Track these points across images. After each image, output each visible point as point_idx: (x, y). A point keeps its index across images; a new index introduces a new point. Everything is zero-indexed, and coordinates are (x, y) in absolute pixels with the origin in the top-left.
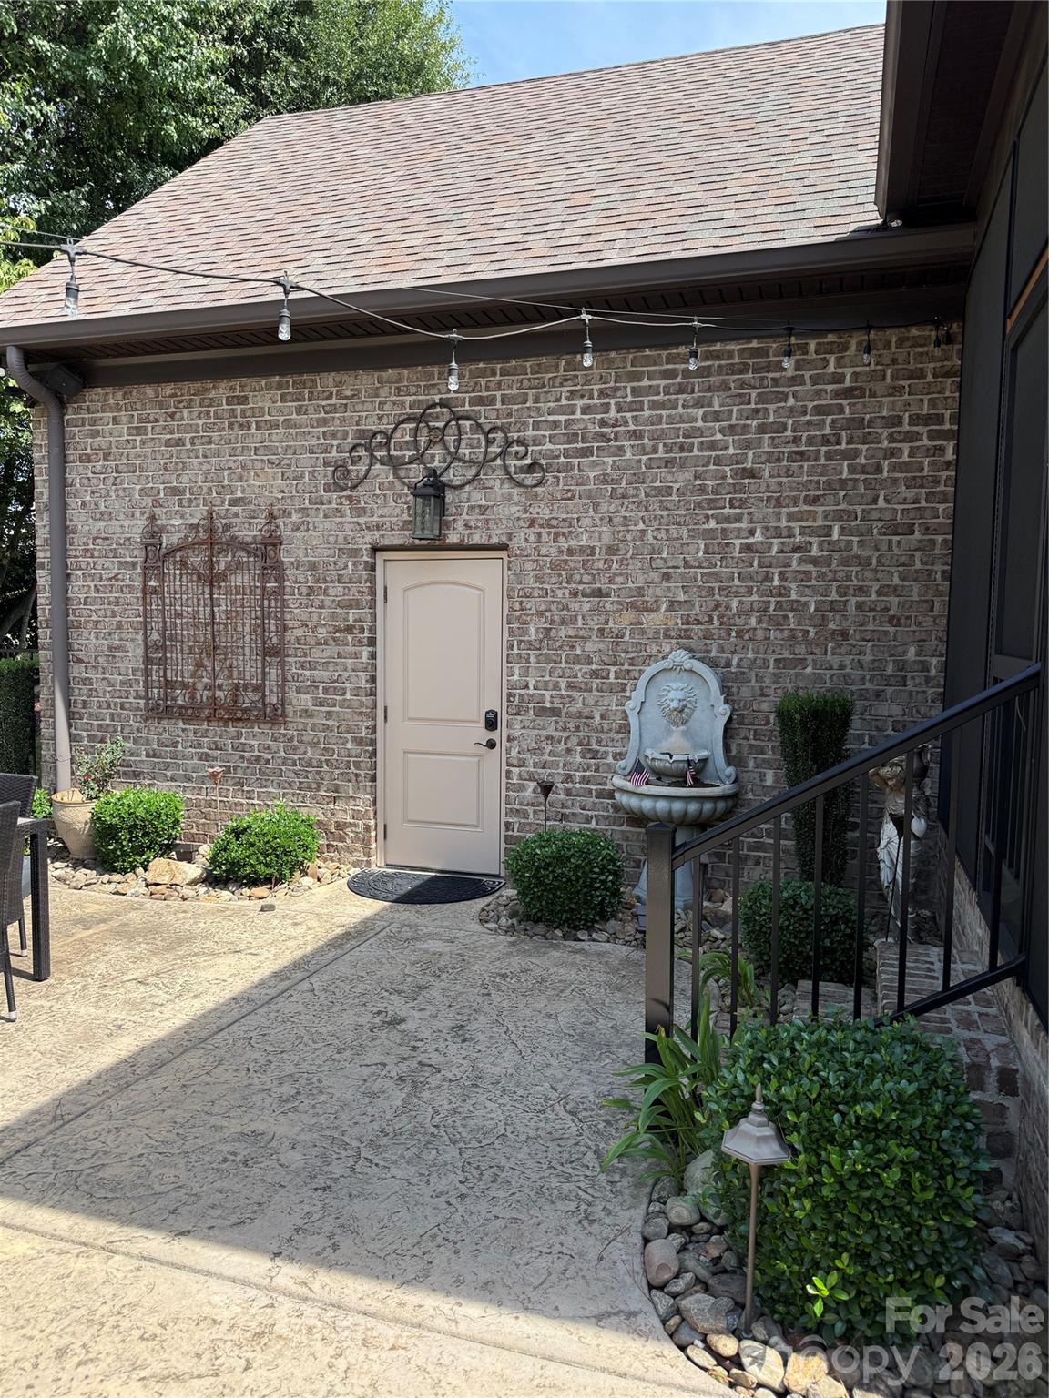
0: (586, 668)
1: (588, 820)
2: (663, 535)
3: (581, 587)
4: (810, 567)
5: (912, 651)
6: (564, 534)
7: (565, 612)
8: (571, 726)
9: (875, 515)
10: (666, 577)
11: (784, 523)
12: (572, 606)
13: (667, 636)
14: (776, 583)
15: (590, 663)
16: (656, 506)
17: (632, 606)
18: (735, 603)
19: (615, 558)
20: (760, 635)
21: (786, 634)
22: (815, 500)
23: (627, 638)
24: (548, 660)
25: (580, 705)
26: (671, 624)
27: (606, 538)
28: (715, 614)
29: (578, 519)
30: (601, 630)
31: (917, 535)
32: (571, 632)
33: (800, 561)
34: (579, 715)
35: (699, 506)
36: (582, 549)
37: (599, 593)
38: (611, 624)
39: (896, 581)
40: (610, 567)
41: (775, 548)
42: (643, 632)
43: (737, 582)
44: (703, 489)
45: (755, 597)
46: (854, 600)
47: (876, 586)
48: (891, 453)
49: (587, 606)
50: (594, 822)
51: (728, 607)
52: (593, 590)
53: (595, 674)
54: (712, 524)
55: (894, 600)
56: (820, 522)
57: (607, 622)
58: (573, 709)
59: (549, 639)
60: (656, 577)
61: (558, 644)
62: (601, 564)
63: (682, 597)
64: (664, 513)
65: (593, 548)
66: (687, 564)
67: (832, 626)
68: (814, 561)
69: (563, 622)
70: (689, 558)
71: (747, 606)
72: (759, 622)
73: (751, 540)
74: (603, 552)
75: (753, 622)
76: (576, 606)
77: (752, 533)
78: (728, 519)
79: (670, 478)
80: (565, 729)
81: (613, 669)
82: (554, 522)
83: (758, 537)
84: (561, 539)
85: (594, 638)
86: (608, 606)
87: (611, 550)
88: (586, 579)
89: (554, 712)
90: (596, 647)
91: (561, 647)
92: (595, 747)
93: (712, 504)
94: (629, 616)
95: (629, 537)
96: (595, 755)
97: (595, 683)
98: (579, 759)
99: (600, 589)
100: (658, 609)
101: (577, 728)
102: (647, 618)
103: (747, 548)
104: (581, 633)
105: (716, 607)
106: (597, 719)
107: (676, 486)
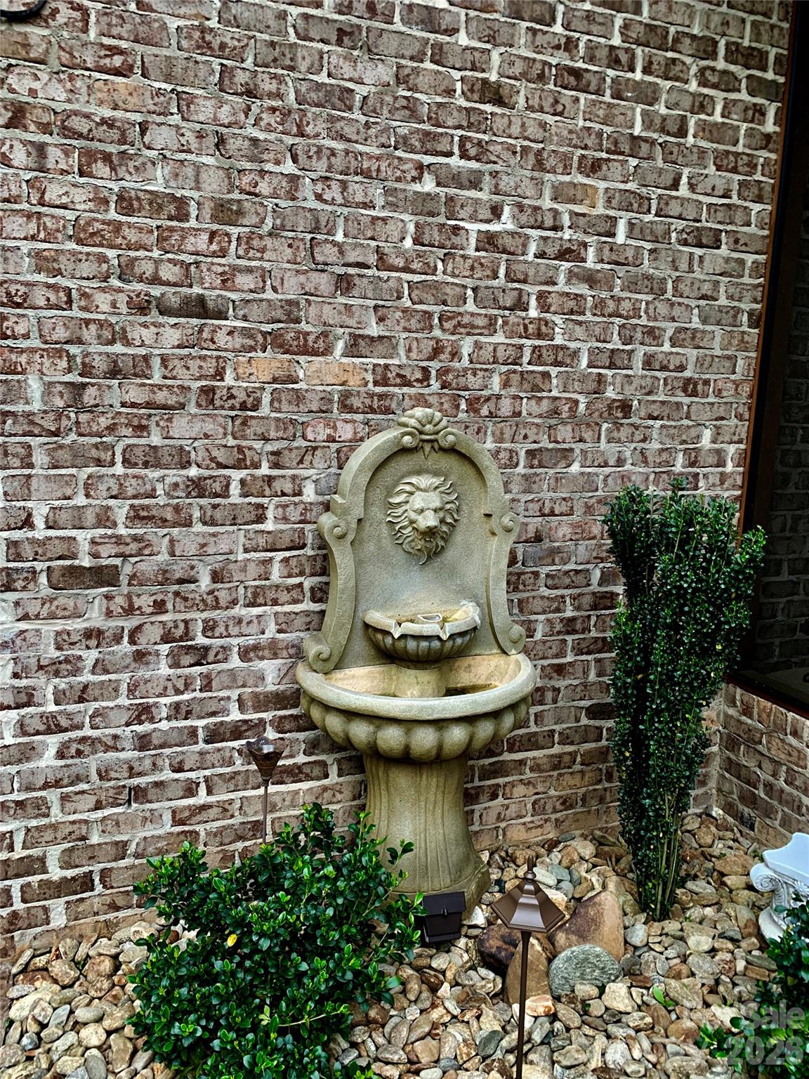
0: (173, 475)
1: (191, 790)
2: (334, 192)
3: (156, 291)
4: (583, 289)
5: (707, 435)
6: (107, 158)
7: (118, 348)
8: (145, 602)
9: (675, 208)
10: (344, 284)
11: (547, 203)
12: (136, 333)
13: (346, 407)
14: (533, 313)
15: (186, 464)
16: (321, 127)
17: (276, 341)
18: (467, 347)
19: (234, 231)
20: (506, 407)
21: (545, 405)
22: (594, 168)
23: (265, 410)
24: (79, 458)
25: (163, 557)
26: (354, 382)
27: (213, 184)
28: (434, 365)
29: (144, 127)
30: (208, 392)
31: (724, 251)
32: (135, 393)
33: (571, 275)
34: (164, 577)
35: (404, 142)
36: (156, 203)
37: (200, 308)
38: (229, 379)
39: (696, 323)
40: (223, 253)
41: (533, 248)
42: (299, 397)
43: (470, 306)
44: (411, 109)
45: (499, 338)
46: (641, 351)
47: (670, 328)
48: (702, 105)
49: (172, 337)
50: (203, 790)
51: (455, 354)
52: (187, 300)
53: (198, 487)
54: (428, 185)
55: (692, 354)
56: (600, 210)
57: (219, 374)
58: (148, 566)
59: (82, 409)
60: (323, 282)
61: (104, 422)
62: (202, 242)
63: (374, 330)
64: (338, 146)
65: (181, 203)
66: (383, 263)
67: (610, 393)
68: (591, 279)
69: (114, 372)
70: (387, 248)
71: (487, 354)
72: (506, 384)
73: (494, 227)
74: (207, 212)
75: (496, 382)
76: (148, 335)
77: (496, 212)
78: (456, 179)
79: (347, 71)
80: (130, 610)
81: (237, 475)
82: (81, 125)
83: (506, 223)
84: (101, 169)
85: (192, 409)
86: (222, 339)
87: (225, 212)
88: (168, 272)
89: (104, 576)
90: (197, 428)
91: (111, 429)
92: (201, 640)
93: (429, 143)
94: (267, 363)
95: (264, 188)
96: (202, 656)
97: (196, 508)
98: (164, 670)
99: (201, 300)
100: (327, 351)
101: (160, 607)
102: (307, 369)
103: (489, 241)
104: (161, 397)
105: (436, 352)
106: (205, 582)
107: (361, 91)
